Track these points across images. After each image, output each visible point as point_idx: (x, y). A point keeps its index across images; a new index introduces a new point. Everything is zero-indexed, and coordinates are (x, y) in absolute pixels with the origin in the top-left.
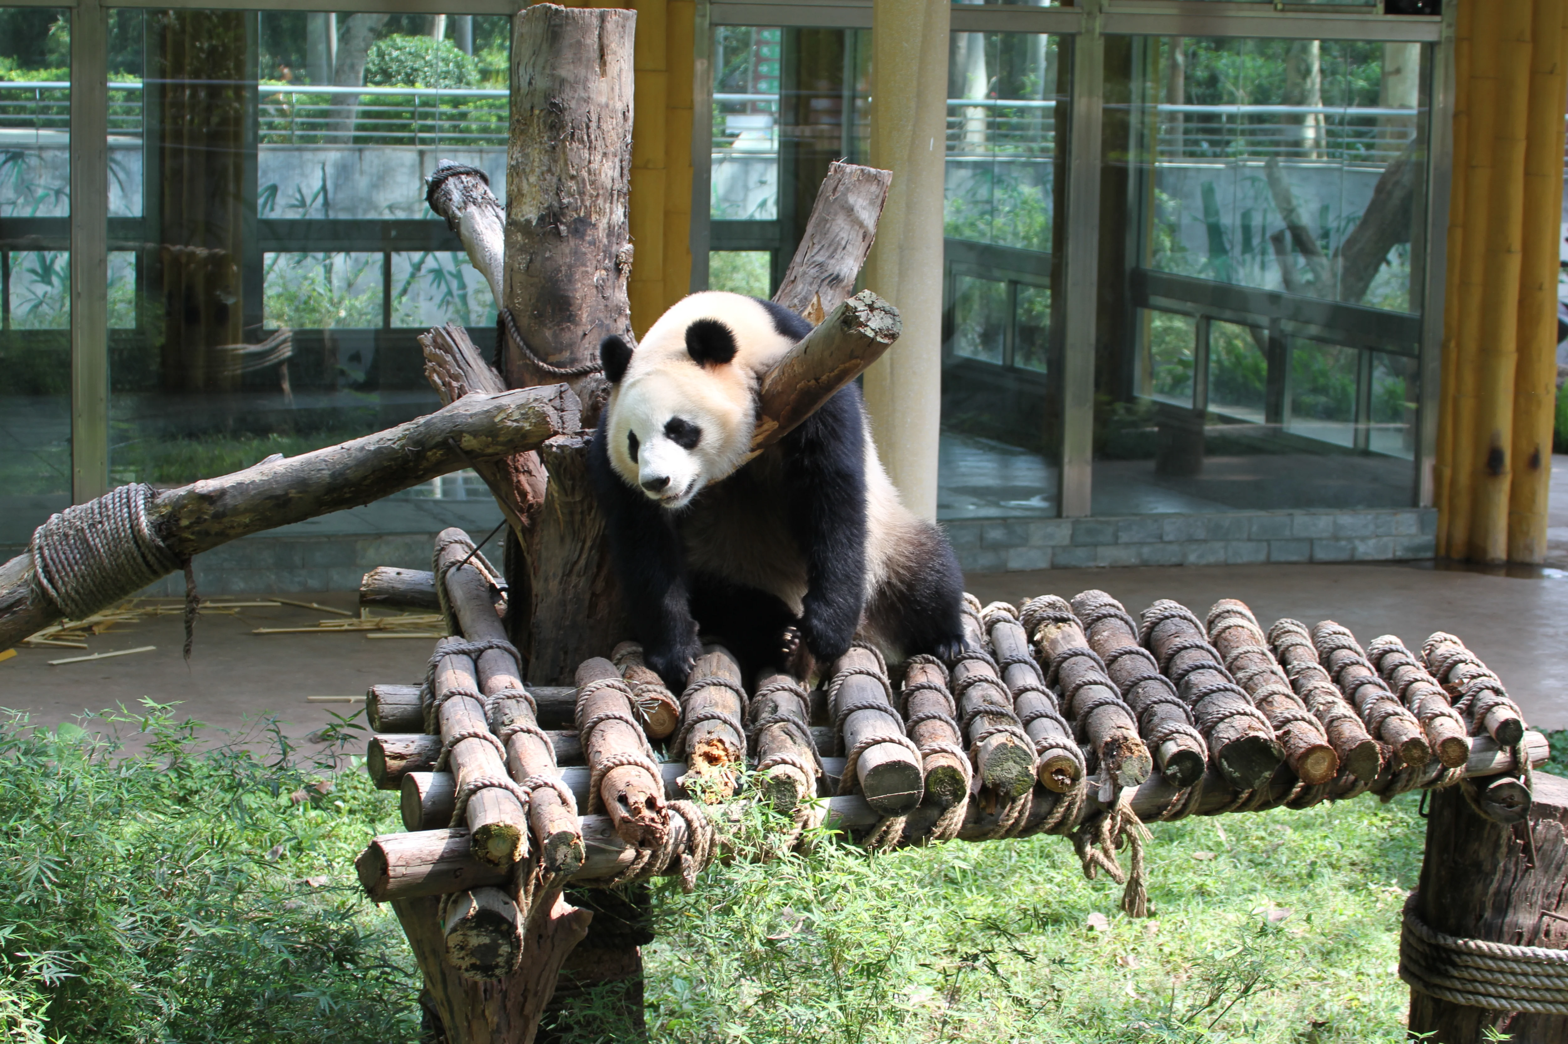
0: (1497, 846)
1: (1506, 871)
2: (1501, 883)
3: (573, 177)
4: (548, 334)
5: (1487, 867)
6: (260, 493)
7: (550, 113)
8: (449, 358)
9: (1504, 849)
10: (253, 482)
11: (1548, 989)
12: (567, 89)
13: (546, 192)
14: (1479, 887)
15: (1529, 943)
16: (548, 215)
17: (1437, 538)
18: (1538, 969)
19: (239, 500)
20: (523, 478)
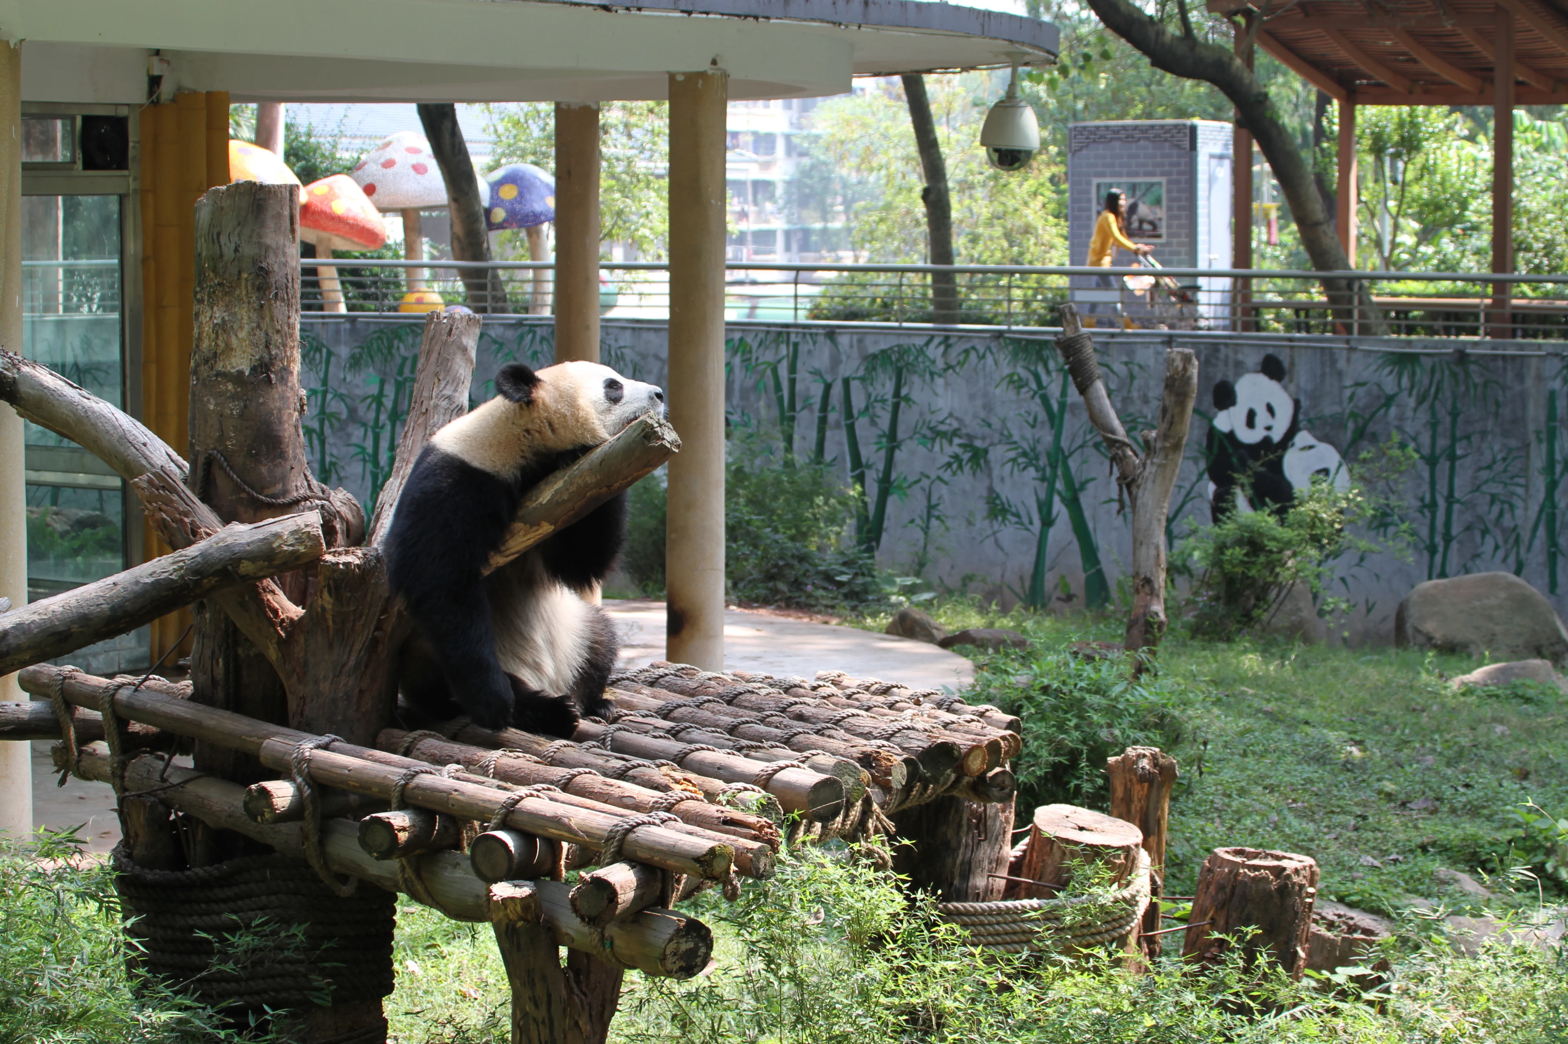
0: (960, 825)
1: (967, 846)
2: (964, 855)
3: (278, 332)
4: (264, 470)
5: (954, 844)
6: (43, 631)
7: (258, 276)
8: (175, 497)
9: (965, 828)
10: (33, 622)
11: (1007, 933)
12: (271, 255)
13: (256, 345)
14: (949, 861)
15: (983, 901)
16: (261, 366)
17: (152, 649)
18: (1000, 919)
19: (23, 639)
20: (270, 597)
